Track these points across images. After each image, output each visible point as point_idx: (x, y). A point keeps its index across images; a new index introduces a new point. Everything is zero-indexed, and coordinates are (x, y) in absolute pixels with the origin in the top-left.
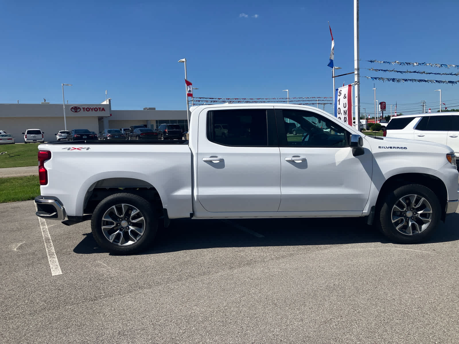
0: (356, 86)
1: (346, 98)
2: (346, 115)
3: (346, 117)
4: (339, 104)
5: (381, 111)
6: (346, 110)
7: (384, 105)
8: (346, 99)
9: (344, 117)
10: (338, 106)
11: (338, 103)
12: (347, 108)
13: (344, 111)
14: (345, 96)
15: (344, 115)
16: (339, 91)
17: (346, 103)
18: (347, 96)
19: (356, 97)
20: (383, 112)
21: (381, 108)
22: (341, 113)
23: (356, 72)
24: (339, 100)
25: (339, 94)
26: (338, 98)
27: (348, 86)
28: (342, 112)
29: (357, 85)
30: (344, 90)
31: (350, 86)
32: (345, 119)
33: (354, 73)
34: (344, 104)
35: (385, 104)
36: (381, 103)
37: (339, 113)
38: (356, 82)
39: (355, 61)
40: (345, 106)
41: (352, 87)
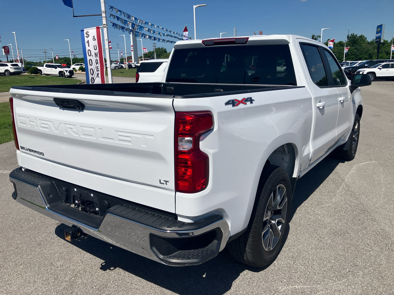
0: (105, 30)
1: (95, 40)
2: (97, 58)
3: (97, 59)
4: (89, 46)
5: (5, 54)
6: (97, 53)
7: (7, 50)
8: (95, 42)
9: (96, 59)
10: (87, 48)
11: (87, 44)
12: (97, 51)
13: (95, 53)
14: (94, 38)
15: (95, 57)
16: (85, 32)
17: (96, 45)
18: (96, 37)
19: (106, 40)
20: (7, 56)
21: (5, 52)
22: (92, 55)
23: (104, 15)
24: (88, 42)
25: (85, 35)
26: (86, 39)
27: (95, 27)
28: (93, 53)
29: (106, 28)
30: (92, 32)
31: (98, 28)
32: (97, 61)
33: (102, 15)
34: (94, 46)
35: (8, 48)
36: (4, 47)
37: (90, 54)
38: (104, 25)
39: (101, 3)
40: (95, 48)
41: (100, 30)
